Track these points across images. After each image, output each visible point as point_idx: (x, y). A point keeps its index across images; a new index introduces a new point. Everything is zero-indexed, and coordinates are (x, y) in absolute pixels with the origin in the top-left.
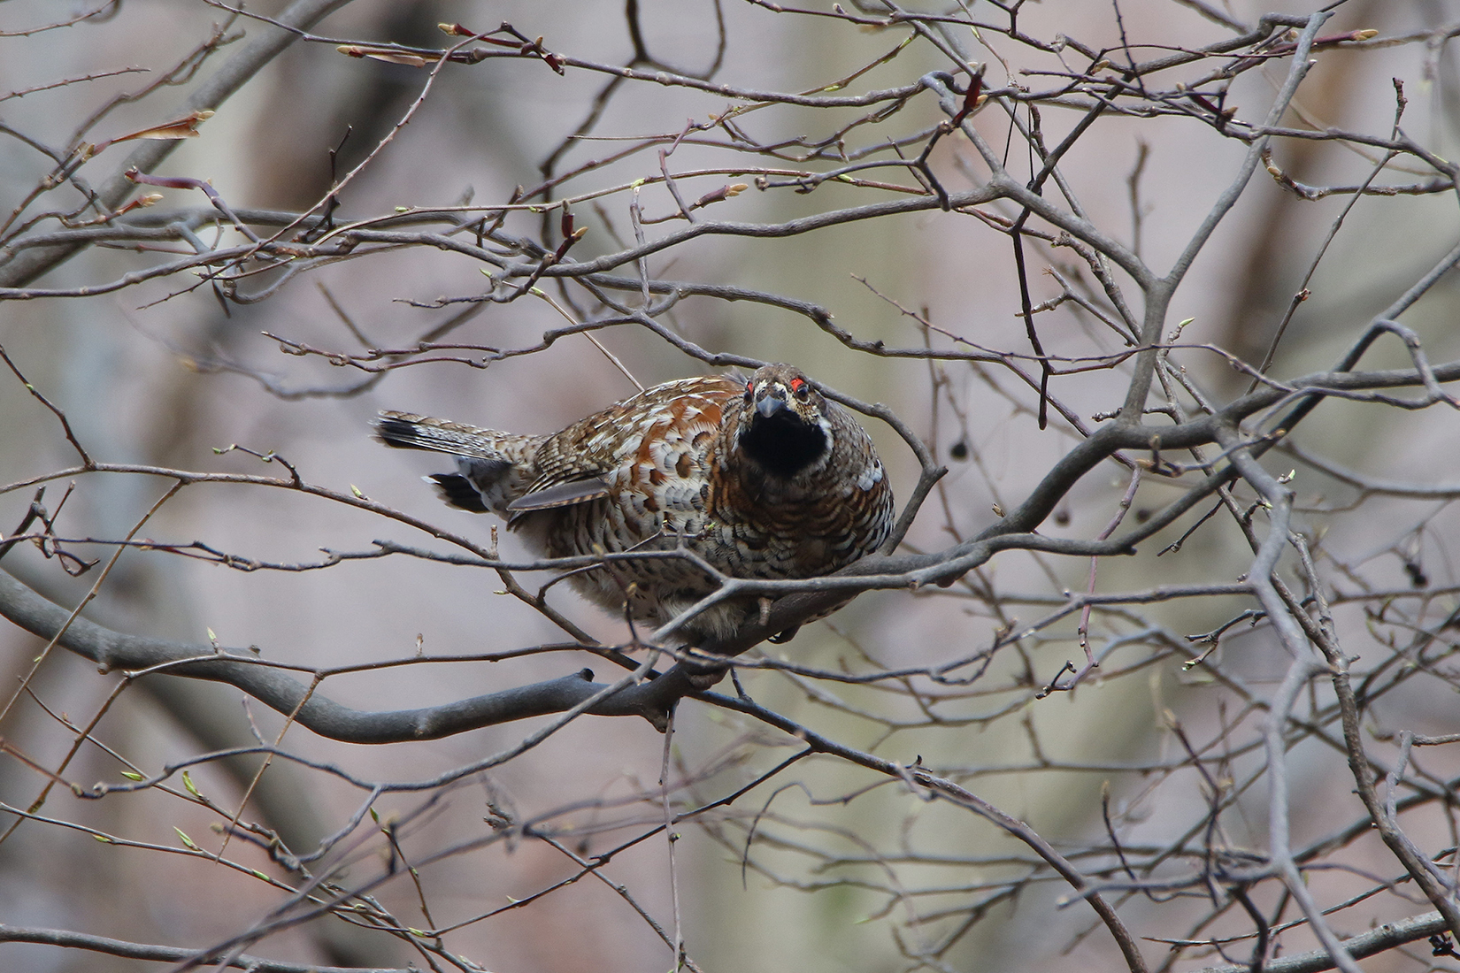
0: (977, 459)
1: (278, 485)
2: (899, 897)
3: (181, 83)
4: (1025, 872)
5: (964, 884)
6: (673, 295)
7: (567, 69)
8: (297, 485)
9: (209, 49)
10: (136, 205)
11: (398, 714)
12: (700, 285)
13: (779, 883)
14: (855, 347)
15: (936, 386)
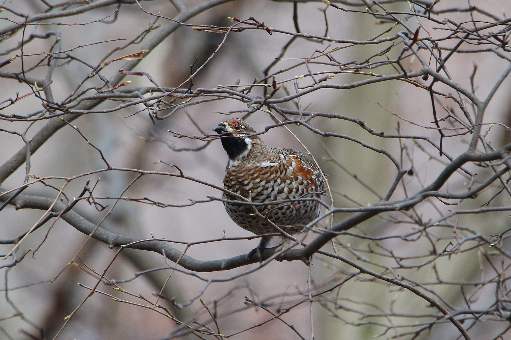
0: (417, 175)
1: (175, 176)
2: (389, 328)
3: (138, 43)
4: (434, 320)
5: (412, 324)
6: (310, 116)
7: (273, 32)
8: (182, 176)
9: (148, 31)
10: (122, 85)
11: (215, 261)
12: (319, 113)
13: (347, 323)
14: (374, 134)
15: (402, 150)
